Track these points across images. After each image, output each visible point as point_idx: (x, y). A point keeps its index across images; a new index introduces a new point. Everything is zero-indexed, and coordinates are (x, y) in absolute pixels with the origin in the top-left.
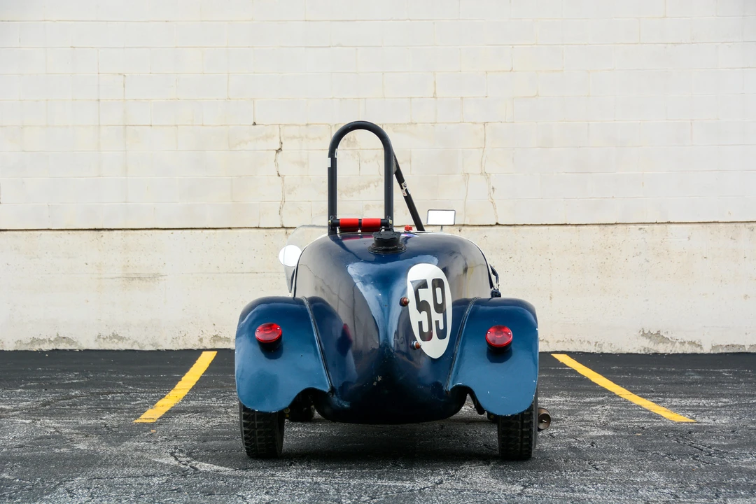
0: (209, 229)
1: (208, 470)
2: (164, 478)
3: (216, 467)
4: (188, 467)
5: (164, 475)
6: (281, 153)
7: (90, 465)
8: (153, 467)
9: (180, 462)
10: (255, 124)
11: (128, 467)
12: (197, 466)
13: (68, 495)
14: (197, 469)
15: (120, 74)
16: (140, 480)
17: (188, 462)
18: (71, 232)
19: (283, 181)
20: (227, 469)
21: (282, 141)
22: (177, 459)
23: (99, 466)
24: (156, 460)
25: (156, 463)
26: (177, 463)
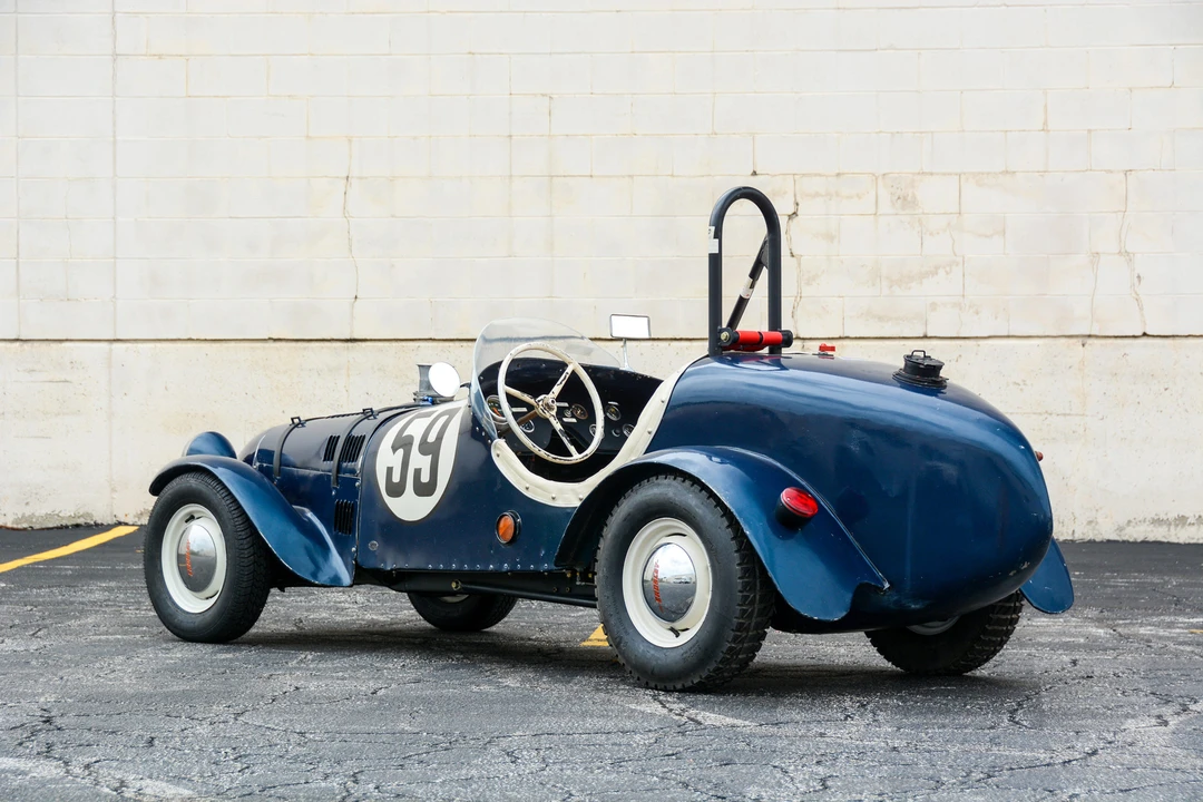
0: (681, 339)
1: (718, 724)
2: (651, 735)
3: (729, 721)
4: (684, 719)
5: (650, 731)
6: (796, 220)
7: (531, 713)
8: (629, 717)
9: (671, 710)
10: (755, 173)
11: (591, 717)
12: (699, 718)
13: (508, 759)
14: (700, 723)
15: (543, 95)
16: (614, 738)
17: (683, 710)
18: (465, 344)
19: (799, 264)
20: (747, 723)
21: (799, 200)
22: (664, 707)
23: (545, 714)
24: (633, 706)
25: (633, 711)
26: (665, 711)
